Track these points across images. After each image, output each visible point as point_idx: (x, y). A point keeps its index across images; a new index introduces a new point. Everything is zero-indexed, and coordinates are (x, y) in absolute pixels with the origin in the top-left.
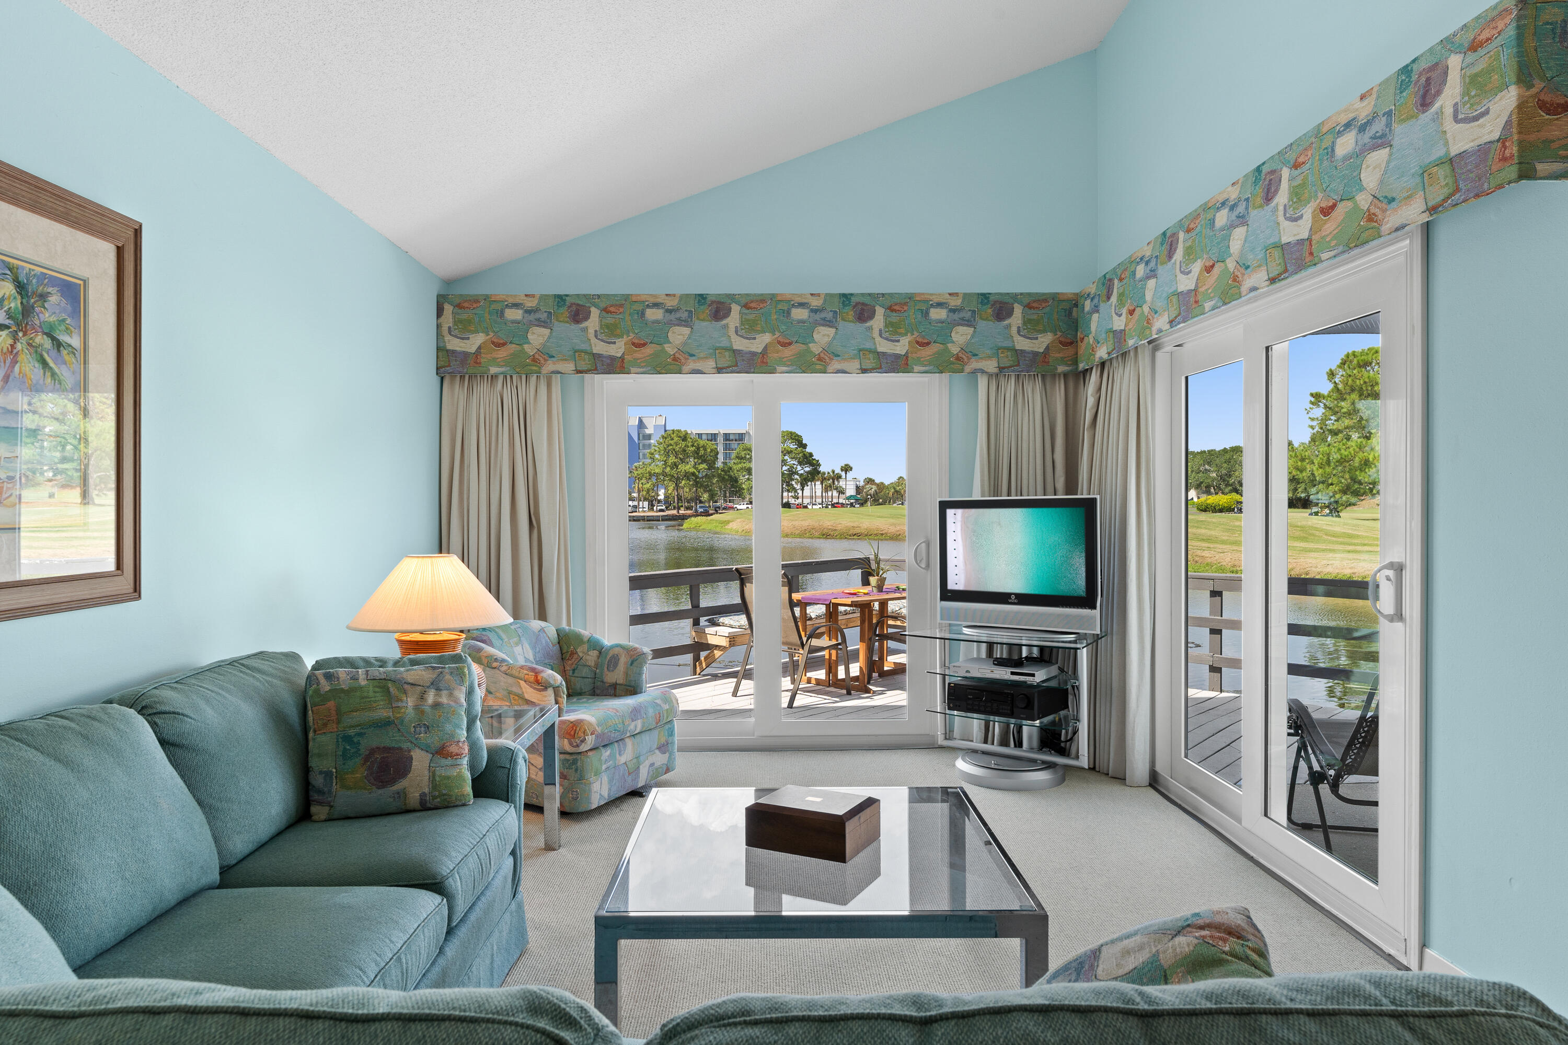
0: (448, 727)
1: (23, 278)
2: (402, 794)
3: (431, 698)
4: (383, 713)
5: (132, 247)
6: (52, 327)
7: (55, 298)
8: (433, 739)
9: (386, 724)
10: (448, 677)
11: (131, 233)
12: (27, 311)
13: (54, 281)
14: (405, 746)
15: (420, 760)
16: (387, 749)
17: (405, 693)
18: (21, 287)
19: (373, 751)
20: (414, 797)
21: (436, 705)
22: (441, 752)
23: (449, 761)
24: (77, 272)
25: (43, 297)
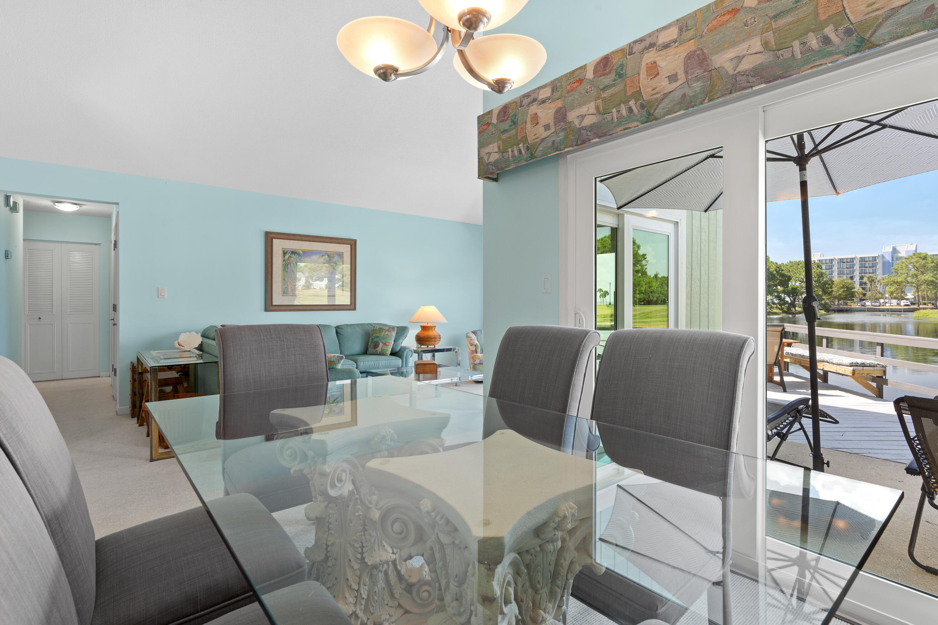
0: (388, 339)
1: (329, 255)
2: (377, 351)
3: (387, 333)
4: (378, 335)
5: (354, 244)
6: (335, 262)
7: (336, 256)
8: (384, 341)
9: (377, 337)
10: (391, 329)
11: (354, 242)
12: (330, 260)
13: (336, 254)
14: (379, 342)
15: (381, 345)
16: (377, 342)
17: (383, 331)
18: (329, 256)
19: (375, 342)
20: (378, 352)
21: (387, 334)
22: (385, 344)
23: (386, 346)
24: (341, 251)
25: (333, 257)
